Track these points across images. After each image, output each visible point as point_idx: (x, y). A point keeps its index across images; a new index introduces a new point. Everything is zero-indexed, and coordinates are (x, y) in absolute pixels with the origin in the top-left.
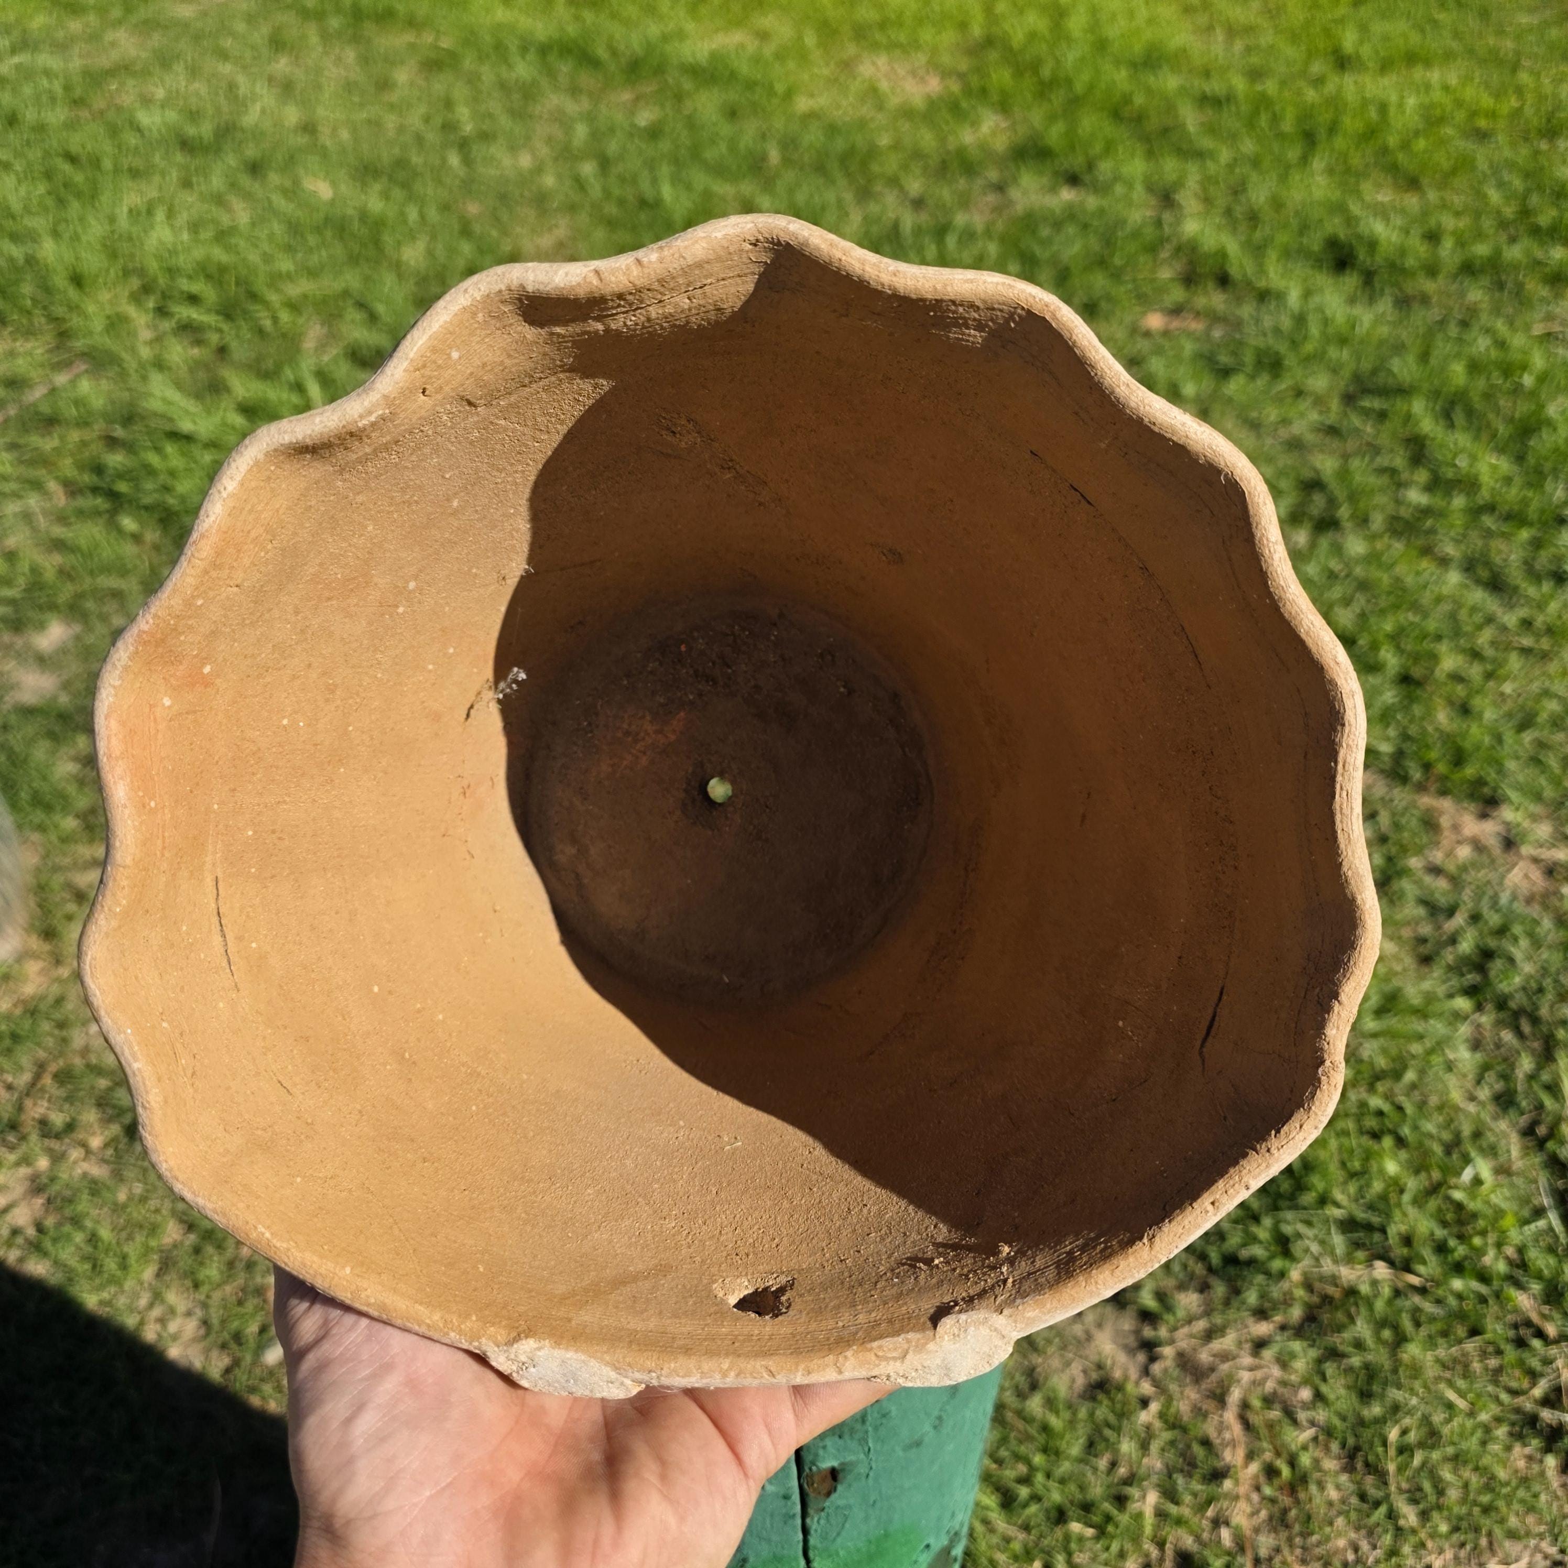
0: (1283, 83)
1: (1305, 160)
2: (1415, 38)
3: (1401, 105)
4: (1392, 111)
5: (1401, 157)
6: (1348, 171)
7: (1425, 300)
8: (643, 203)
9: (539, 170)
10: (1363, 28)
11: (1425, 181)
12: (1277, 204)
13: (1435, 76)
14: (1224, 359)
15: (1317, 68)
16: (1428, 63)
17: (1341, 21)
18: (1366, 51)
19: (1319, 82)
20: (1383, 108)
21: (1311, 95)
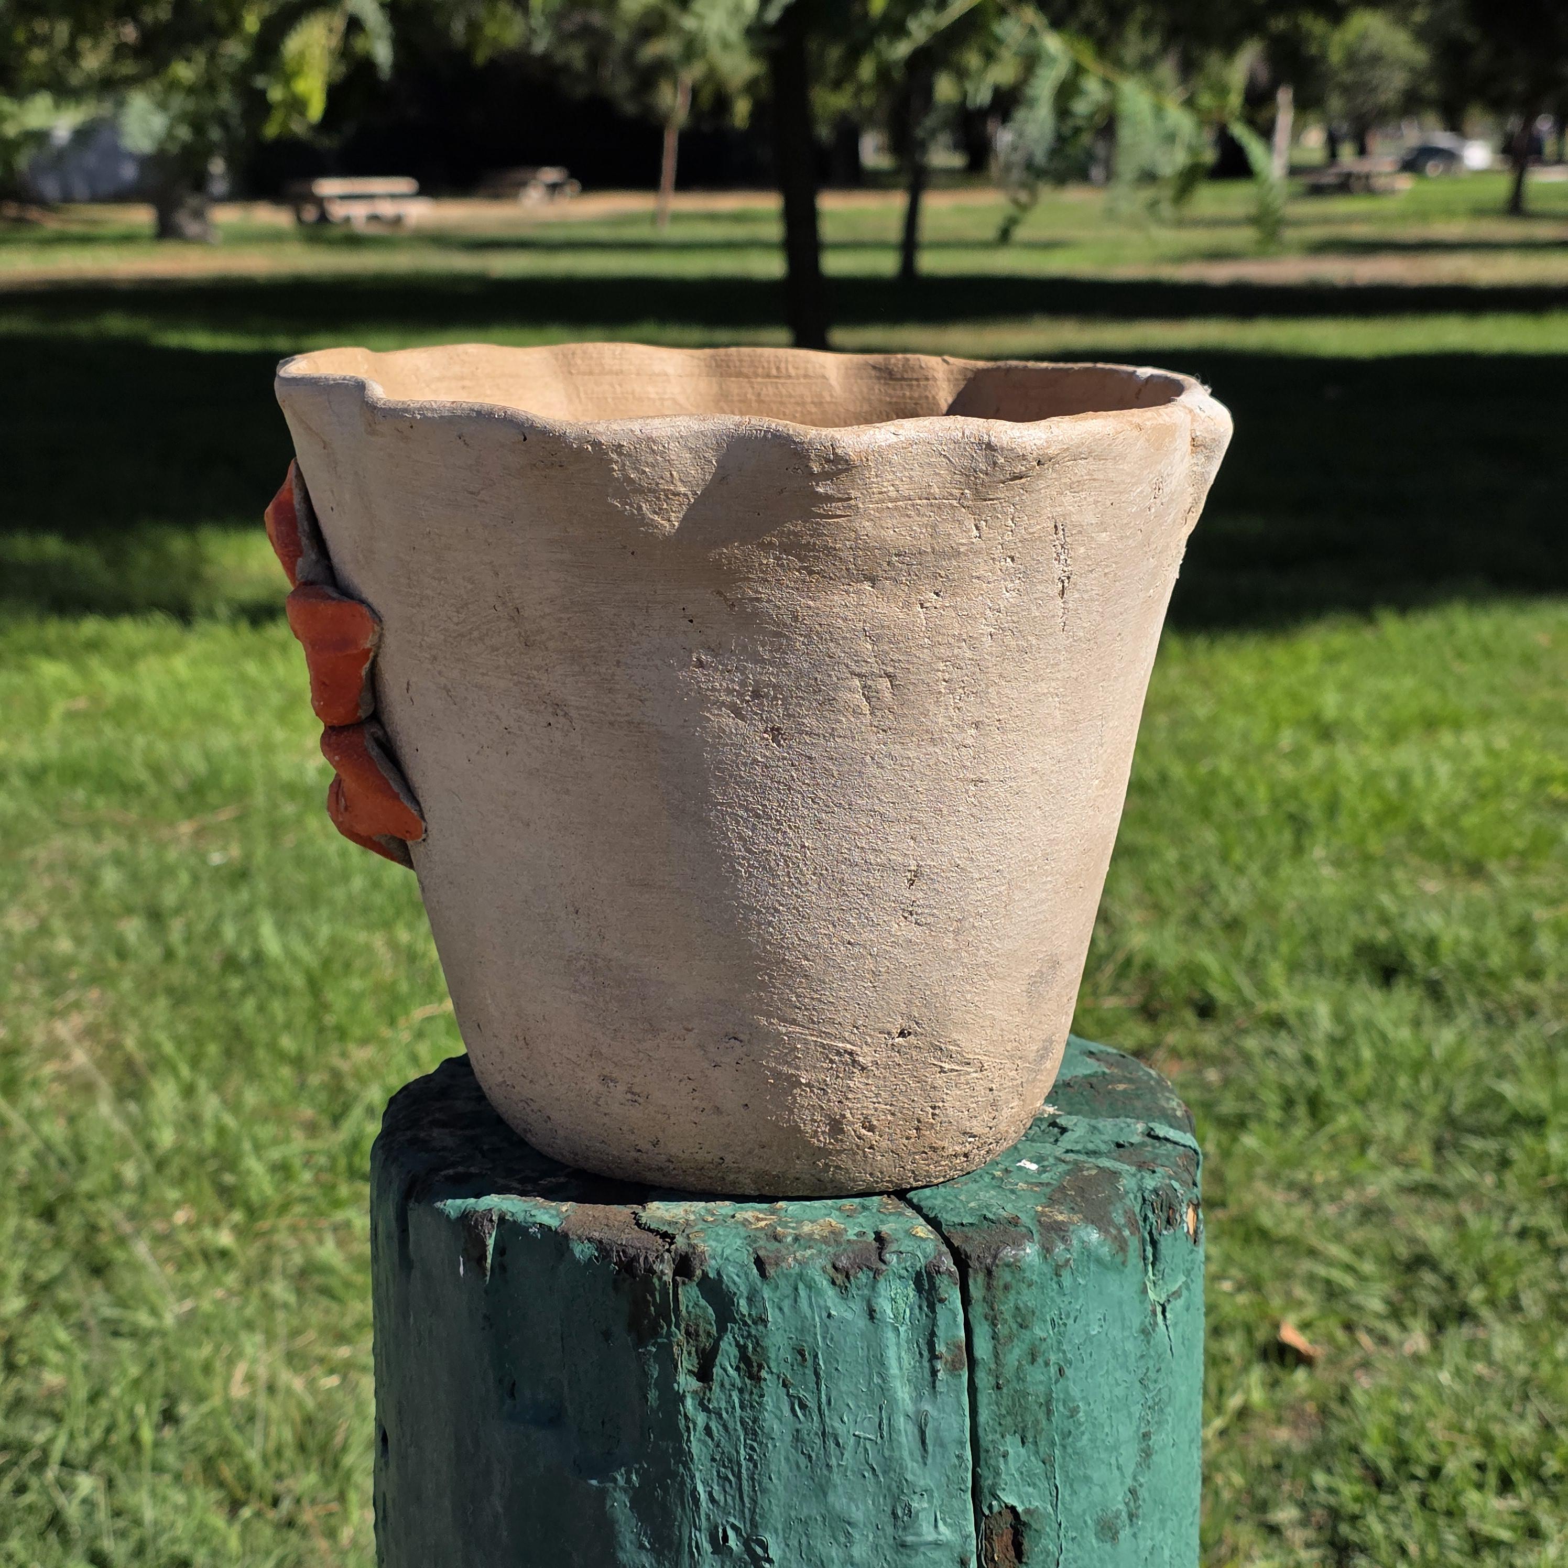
0: (1242, 761)
1: (1298, 850)
2: (1431, 699)
3: (1429, 773)
4: (1418, 781)
5: (1448, 838)
6: (1367, 859)
7: (1530, 1009)
8: (231, 963)
9: (44, 930)
10: (1346, 687)
11: (1493, 866)
12: (1269, 908)
13: (1472, 739)
14: (1229, 1106)
15: (1286, 739)
16: (1457, 725)
17: (1316, 682)
18: (1359, 713)
19: (1298, 755)
20: (1404, 779)
21: (1287, 772)
